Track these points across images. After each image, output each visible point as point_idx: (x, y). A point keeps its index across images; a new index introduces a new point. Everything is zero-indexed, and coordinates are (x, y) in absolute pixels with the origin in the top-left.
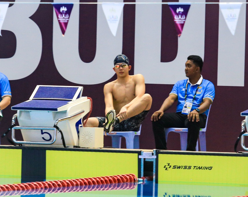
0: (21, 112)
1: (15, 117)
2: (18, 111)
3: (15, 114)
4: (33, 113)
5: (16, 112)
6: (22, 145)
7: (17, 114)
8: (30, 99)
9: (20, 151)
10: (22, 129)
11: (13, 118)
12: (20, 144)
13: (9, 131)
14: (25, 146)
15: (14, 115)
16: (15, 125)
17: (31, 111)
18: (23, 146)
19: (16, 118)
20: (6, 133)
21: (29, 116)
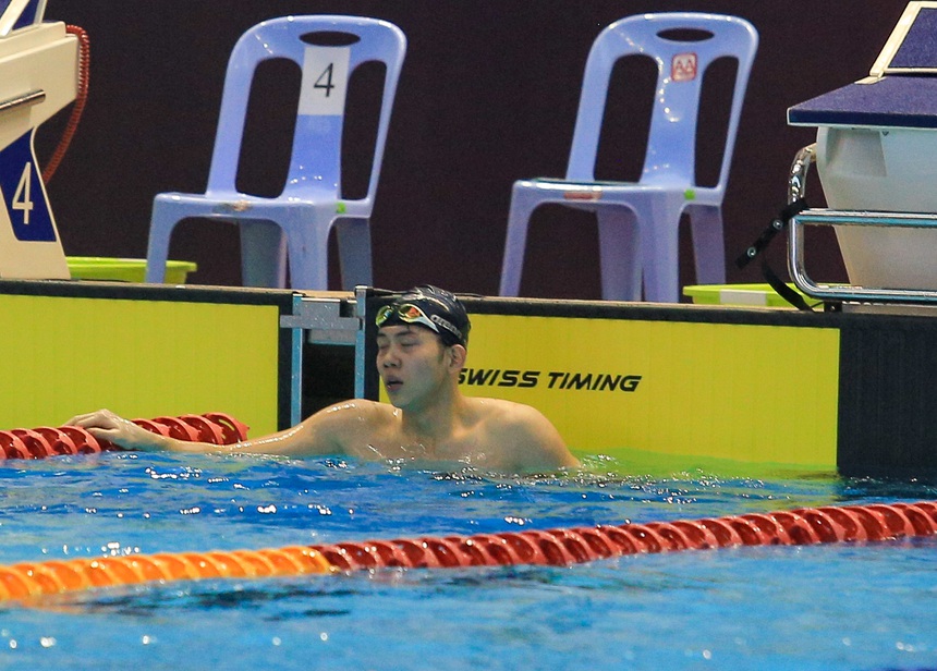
0: (834, 137)
1: (807, 162)
2: (823, 130)
3: (807, 148)
4: (899, 140)
5: (811, 136)
6: (839, 307)
7: (817, 149)
8: (873, 71)
9: (832, 336)
10: (840, 223)
11: (796, 169)
12: (833, 303)
13: (772, 231)
14: (857, 311)
15: (801, 153)
16: (804, 204)
17: (886, 134)
18: (845, 310)
19: (813, 166)
20: (759, 246)
21: (878, 158)
